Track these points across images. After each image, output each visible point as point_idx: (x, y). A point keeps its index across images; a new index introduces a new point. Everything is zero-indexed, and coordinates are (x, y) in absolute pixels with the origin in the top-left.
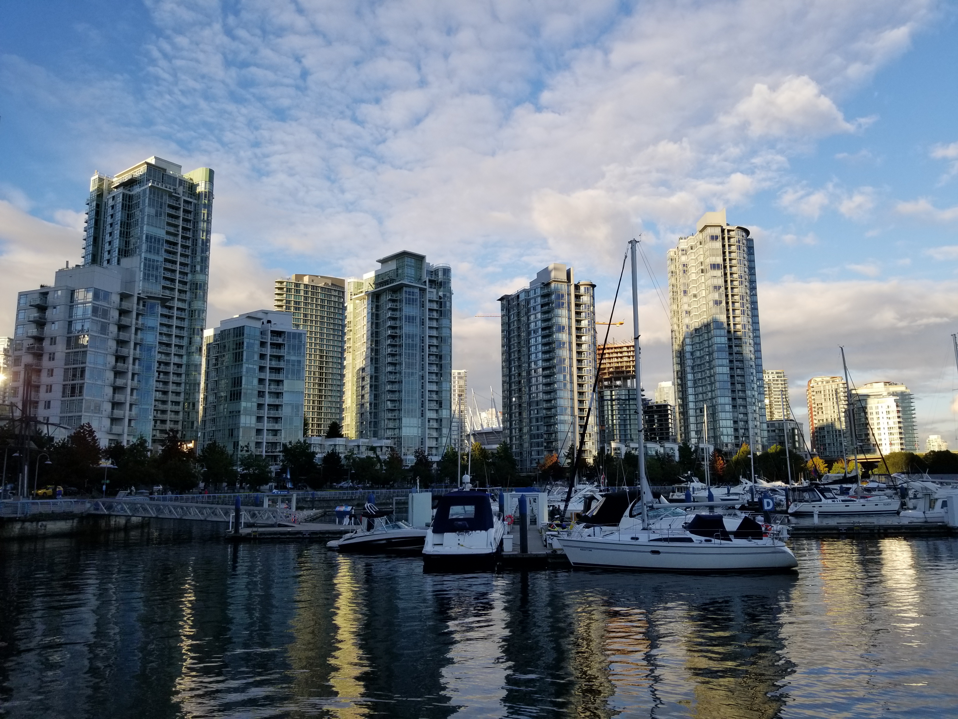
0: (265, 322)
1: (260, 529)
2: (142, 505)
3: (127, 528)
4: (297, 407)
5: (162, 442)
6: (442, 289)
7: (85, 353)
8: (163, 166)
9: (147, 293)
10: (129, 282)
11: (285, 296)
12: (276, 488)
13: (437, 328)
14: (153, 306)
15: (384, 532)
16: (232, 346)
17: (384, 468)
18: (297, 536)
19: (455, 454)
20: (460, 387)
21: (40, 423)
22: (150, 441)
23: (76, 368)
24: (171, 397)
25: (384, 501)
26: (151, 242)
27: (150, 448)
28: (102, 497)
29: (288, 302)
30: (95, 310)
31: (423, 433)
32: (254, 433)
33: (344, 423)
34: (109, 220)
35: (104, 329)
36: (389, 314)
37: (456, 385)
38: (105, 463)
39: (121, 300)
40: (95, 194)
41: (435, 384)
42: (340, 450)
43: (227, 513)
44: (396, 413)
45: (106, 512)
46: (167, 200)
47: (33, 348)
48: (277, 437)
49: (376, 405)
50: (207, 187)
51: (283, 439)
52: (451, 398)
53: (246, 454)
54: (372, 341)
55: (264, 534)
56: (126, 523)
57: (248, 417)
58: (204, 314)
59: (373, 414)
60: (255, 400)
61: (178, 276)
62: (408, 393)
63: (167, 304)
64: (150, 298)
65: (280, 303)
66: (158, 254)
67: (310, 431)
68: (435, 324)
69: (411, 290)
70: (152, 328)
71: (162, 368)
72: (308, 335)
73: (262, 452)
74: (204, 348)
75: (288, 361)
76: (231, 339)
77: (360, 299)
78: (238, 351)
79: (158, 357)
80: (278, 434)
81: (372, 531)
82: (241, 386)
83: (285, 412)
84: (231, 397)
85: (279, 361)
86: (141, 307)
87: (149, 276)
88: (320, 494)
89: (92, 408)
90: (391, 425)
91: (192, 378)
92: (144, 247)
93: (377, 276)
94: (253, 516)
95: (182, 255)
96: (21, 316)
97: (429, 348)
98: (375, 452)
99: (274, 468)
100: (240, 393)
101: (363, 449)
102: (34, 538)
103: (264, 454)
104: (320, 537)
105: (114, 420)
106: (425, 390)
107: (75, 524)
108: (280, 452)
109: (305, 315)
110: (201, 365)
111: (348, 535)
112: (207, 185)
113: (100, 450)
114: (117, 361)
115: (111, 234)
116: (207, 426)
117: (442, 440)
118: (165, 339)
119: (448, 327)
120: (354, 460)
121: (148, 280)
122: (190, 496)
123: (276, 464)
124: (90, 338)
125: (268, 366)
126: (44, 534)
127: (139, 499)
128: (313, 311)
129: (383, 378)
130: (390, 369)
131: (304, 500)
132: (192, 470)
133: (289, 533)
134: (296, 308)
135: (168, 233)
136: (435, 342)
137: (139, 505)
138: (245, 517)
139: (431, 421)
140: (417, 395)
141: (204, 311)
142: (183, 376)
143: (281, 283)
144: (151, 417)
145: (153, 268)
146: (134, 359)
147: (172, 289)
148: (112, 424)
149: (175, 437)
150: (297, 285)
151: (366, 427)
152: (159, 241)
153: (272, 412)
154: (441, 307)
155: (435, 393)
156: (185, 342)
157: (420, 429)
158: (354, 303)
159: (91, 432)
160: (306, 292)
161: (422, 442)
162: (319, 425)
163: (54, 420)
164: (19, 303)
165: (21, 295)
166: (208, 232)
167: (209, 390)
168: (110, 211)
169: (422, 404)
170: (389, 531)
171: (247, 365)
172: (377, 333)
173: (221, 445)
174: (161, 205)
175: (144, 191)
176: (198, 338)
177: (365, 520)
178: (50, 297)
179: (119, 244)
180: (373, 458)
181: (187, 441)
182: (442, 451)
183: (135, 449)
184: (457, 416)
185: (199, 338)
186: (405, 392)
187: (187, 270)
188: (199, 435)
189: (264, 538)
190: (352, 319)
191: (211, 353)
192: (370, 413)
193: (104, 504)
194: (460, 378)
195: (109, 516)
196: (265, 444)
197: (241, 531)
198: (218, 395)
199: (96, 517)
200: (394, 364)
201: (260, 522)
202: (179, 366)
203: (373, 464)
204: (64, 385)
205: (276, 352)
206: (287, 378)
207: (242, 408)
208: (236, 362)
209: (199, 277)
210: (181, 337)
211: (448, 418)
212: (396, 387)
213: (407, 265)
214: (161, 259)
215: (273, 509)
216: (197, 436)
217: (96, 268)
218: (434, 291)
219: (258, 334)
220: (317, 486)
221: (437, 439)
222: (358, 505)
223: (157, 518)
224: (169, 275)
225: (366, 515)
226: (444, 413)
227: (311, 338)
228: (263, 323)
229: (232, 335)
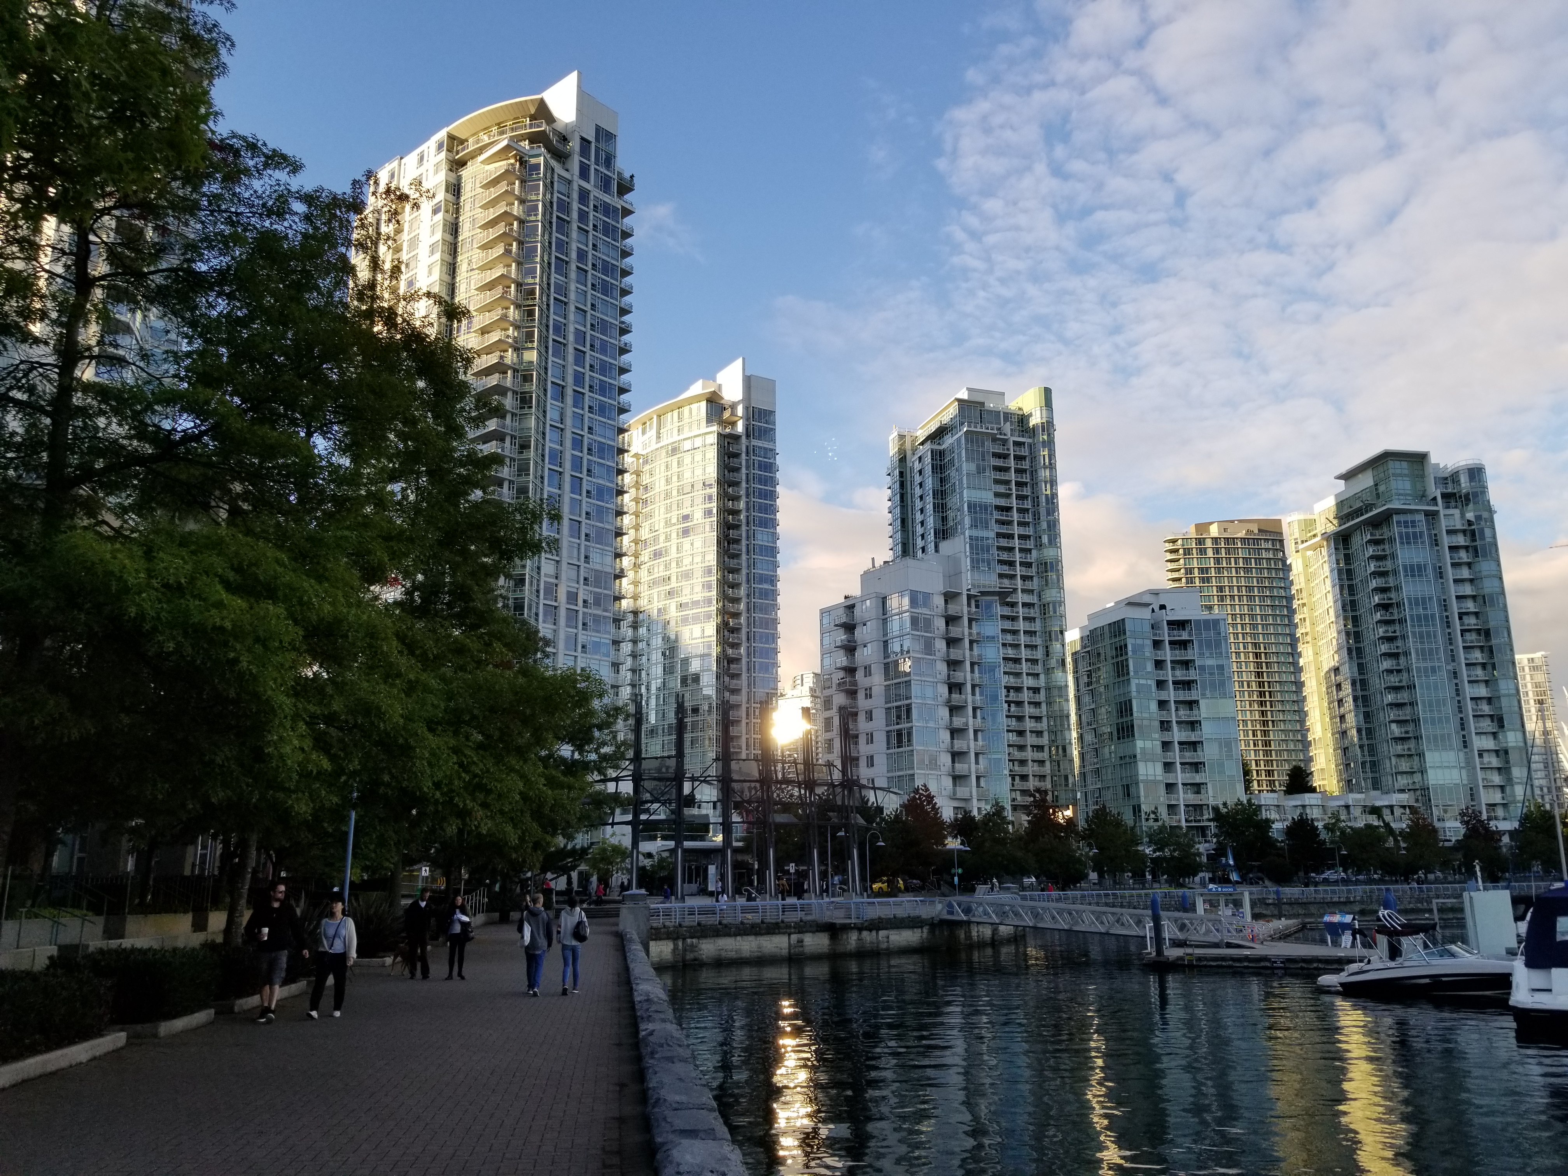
0: (1157, 609)
1: (1198, 951)
2: (1012, 906)
3: (995, 943)
4: (1228, 744)
5: (1026, 808)
6: (1471, 506)
7: (908, 683)
8: (979, 398)
9: (979, 586)
10: (953, 575)
11: (1182, 561)
12: (1212, 880)
13: (1471, 581)
14: (989, 606)
15: (1424, 963)
16: (1111, 653)
17: (1403, 845)
18: (1262, 964)
19: (1548, 817)
20: (1537, 685)
21: (864, 787)
22: (1009, 807)
23: (899, 707)
24: (1031, 740)
25: (1411, 906)
26: (975, 513)
27: (1010, 818)
28: (955, 895)
29: (1189, 571)
30: (914, 621)
31: (1473, 777)
32: (1162, 789)
33: (1315, 767)
34: (918, 492)
35: (928, 648)
36: (1372, 567)
37: (1527, 683)
38: (953, 844)
39: (946, 602)
40: (896, 459)
41: (1483, 685)
42: (1314, 814)
43: (1139, 922)
44: (1412, 744)
45: (965, 918)
46: (991, 447)
47: (845, 683)
48: (1201, 796)
49: (1369, 732)
50: (1044, 415)
51: (1211, 799)
52: (1520, 708)
53: (1156, 825)
54: (1345, 619)
55: (1206, 959)
56: (993, 935)
57: (1150, 765)
58: (1062, 608)
59: (1366, 748)
60: (1156, 736)
61: (1018, 557)
62: (1430, 705)
63: (1008, 600)
64: (983, 593)
65: (1176, 575)
66: (987, 527)
67: (1255, 783)
68: (1465, 573)
69: (1409, 517)
70: (992, 638)
71: (1013, 696)
72: (1230, 621)
73: (1180, 821)
74: (1069, 660)
75: (1203, 668)
76: (1107, 641)
77: (1314, 548)
78: (1120, 659)
79: (1005, 680)
80: (1203, 791)
81: (1399, 960)
82: (1132, 715)
83: (1209, 753)
84: (1118, 733)
85: (1187, 669)
86: (973, 609)
87: (978, 561)
88: (1291, 892)
89: (927, 762)
90: (1404, 766)
91: (1056, 708)
92: (967, 521)
93: (1340, 504)
94: (1182, 927)
95: (1020, 524)
96: (826, 641)
97: (1460, 618)
98: (1380, 817)
99: (1203, 848)
100: (1132, 726)
101: (1356, 812)
102: (874, 954)
103: (1184, 824)
104: (1302, 968)
105: (957, 779)
106: (1465, 698)
107: (925, 935)
108: (1209, 820)
109: (1221, 589)
110: (1067, 686)
111: (1354, 967)
112: (1044, 412)
113: (943, 823)
114: (950, 692)
115: (922, 511)
116: (1089, 782)
117: (1513, 791)
118: (1011, 652)
119: (1494, 576)
120: (1343, 832)
121: (978, 568)
122: (1078, 893)
123: (1206, 842)
124: (913, 662)
125: (1170, 679)
126: (887, 949)
127: (1005, 897)
128: (1232, 579)
129: (1376, 683)
130: (1387, 664)
131: (1263, 902)
132: (1075, 851)
133: (1247, 958)
134: (1203, 580)
135: (997, 495)
136: (1470, 606)
137: (1007, 908)
138: (1169, 931)
139: (1485, 755)
140: (1449, 709)
141: (1061, 603)
142: (1044, 706)
143: (1174, 541)
144: (1007, 772)
145: (982, 550)
146: (973, 687)
147: (1012, 577)
148: (955, 785)
149: (1044, 800)
150: (1200, 541)
151: (1357, 773)
152: (986, 509)
153: (1187, 754)
154: (1474, 540)
155: (1485, 702)
156: (1039, 654)
157: (1464, 772)
158: (1304, 558)
159: (930, 798)
160: (1217, 551)
161: (1473, 794)
162: (1269, 773)
163: (881, 782)
164: (821, 624)
165: (823, 612)
166: (1053, 482)
167: (1084, 724)
168: (918, 479)
169: (1462, 724)
170: (1434, 962)
171: (1137, 681)
172: (1353, 603)
173: (1114, 812)
174: (983, 456)
175: (959, 440)
176: (1056, 646)
177: (1382, 940)
178: (857, 611)
179: (935, 522)
180: (1377, 827)
181: (1062, 806)
182: (1517, 810)
183: (990, 821)
184: (1539, 741)
185: (1059, 646)
186: (1424, 706)
187: (1030, 544)
188: (1079, 795)
189: (1205, 966)
190: (1303, 585)
191: (1080, 667)
192: (1361, 747)
193: (959, 905)
194: (1534, 668)
195: (969, 923)
196: (1182, 808)
197: (1167, 952)
198: (1099, 732)
199: (953, 925)
200: (1395, 656)
201: (1194, 937)
202: (1036, 690)
203: (1381, 839)
204: (888, 732)
205: (1180, 655)
206: (1203, 695)
207: (1138, 751)
208: (1119, 676)
209: (1049, 553)
210: (1033, 647)
211: (1520, 748)
212: (1403, 697)
213: (1394, 475)
214: (992, 535)
215: (1213, 916)
216: (1075, 799)
217: (909, 561)
218: (1456, 512)
219: (1147, 628)
220: (1282, 878)
221: (1502, 788)
222: (1362, 913)
223: (1035, 928)
224: (1005, 556)
225: (1383, 930)
226: (1512, 739)
227: (1234, 625)
228: (1153, 611)
229: (1107, 635)
